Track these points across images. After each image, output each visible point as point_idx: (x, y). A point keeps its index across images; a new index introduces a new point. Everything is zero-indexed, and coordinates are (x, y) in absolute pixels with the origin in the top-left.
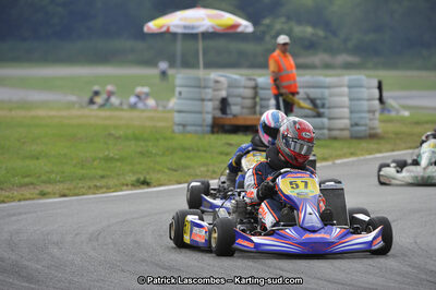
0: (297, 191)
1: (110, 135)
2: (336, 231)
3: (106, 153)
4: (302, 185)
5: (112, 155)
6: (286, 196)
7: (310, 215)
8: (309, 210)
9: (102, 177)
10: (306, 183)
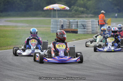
2: (68, 57)
4: (61, 46)
6: (57, 49)
7: (62, 54)
8: (62, 52)
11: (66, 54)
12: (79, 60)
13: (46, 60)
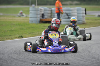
0: (53, 37)
1: (12, 24)
2: (62, 47)
3: (11, 29)
4: (54, 35)
5: (12, 29)
6: (50, 38)
7: (55, 43)
8: (55, 41)
9: (10, 35)
10: (55, 35)
11: (60, 44)
12: (73, 50)
13: (39, 50)
